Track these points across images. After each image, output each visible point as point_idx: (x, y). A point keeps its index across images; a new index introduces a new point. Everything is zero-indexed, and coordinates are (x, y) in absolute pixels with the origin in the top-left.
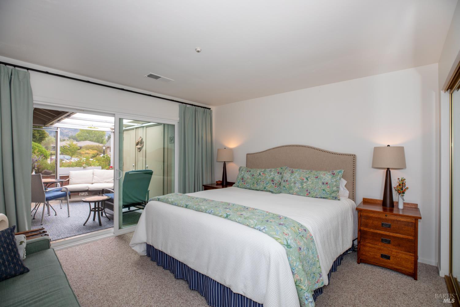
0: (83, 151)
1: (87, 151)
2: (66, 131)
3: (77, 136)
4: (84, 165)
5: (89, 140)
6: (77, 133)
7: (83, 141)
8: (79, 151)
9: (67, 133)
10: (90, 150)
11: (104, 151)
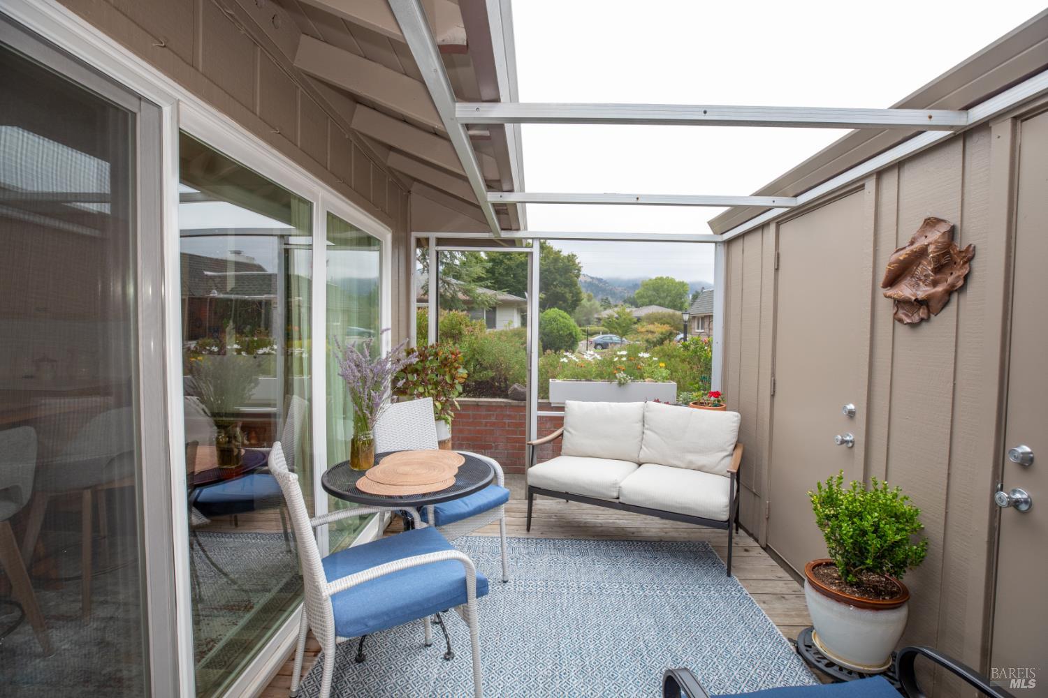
0: (643, 327)
1: (651, 327)
2: (620, 289)
3: (636, 297)
4: (621, 375)
5: (657, 305)
6: (637, 291)
7: (647, 305)
8: (636, 326)
9: (621, 292)
10: (656, 323)
11: (685, 327)
